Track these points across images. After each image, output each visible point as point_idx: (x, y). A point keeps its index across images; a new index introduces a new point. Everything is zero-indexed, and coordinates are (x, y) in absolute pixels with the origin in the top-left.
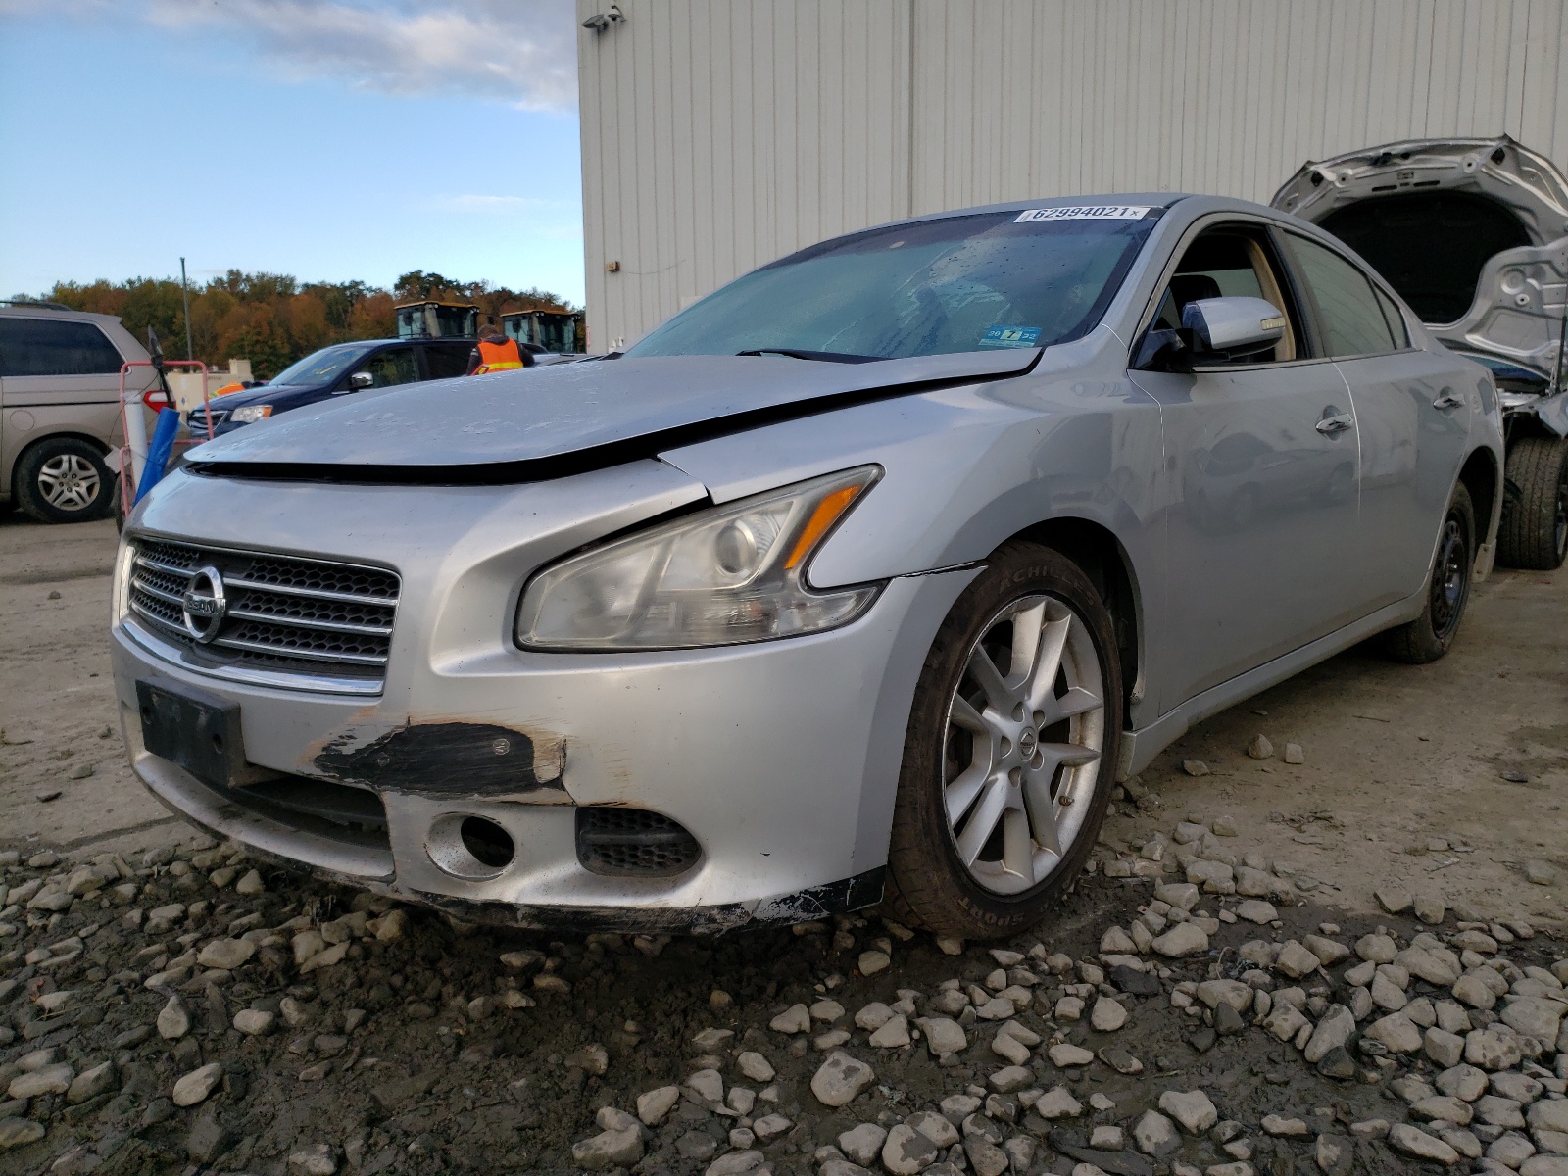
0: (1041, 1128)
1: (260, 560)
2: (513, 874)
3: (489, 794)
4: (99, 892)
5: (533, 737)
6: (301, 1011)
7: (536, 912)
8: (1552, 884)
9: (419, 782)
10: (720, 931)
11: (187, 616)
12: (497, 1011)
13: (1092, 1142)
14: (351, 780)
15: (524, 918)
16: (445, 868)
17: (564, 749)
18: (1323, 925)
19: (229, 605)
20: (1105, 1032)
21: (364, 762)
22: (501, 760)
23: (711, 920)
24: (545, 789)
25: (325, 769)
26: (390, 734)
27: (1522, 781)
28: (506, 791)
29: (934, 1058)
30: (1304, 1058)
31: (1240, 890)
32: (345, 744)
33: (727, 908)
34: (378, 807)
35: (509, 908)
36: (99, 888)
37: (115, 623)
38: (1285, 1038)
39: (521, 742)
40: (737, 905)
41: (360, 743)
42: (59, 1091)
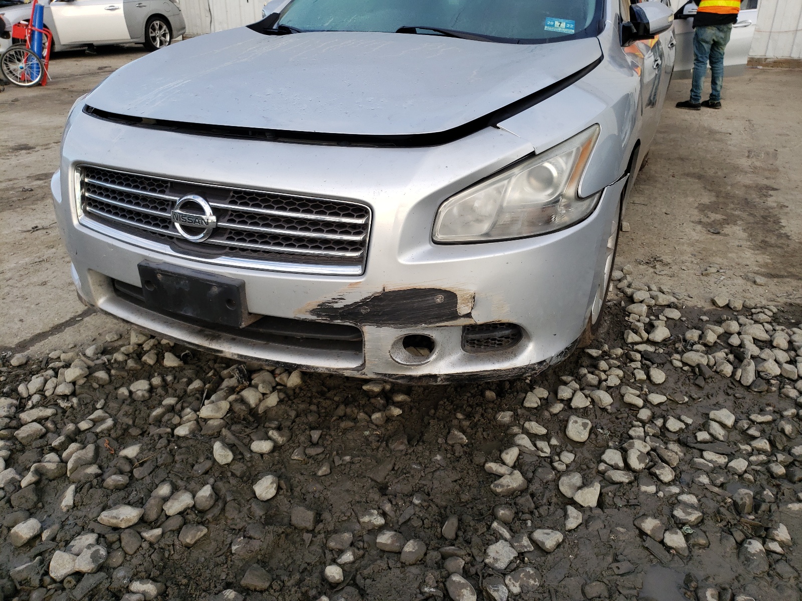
0: (675, 437)
1: (236, 192)
2: (436, 360)
3: (430, 323)
4: (85, 379)
5: (457, 293)
6: (282, 436)
7: (449, 377)
8: (765, 285)
9: (391, 320)
10: (536, 373)
11: (177, 225)
12: (389, 419)
13: (699, 440)
14: (339, 321)
15: (442, 380)
16: (400, 361)
17: (474, 298)
18: (701, 317)
19: (218, 220)
20: (659, 384)
21: (352, 311)
22: (440, 306)
23: (534, 369)
24: (462, 319)
25: (319, 315)
26: (370, 297)
27: (718, 233)
28: (441, 321)
29: (604, 410)
30: (742, 385)
31: (658, 303)
32: (337, 302)
33: (540, 363)
34: (359, 333)
35: (435, 377)
36: (85, 377)
37: (75, 222)
38: (728, 376)
39: (451, 297)
40: (544, 361)
41: (349, 301)
42: (191, 506)
